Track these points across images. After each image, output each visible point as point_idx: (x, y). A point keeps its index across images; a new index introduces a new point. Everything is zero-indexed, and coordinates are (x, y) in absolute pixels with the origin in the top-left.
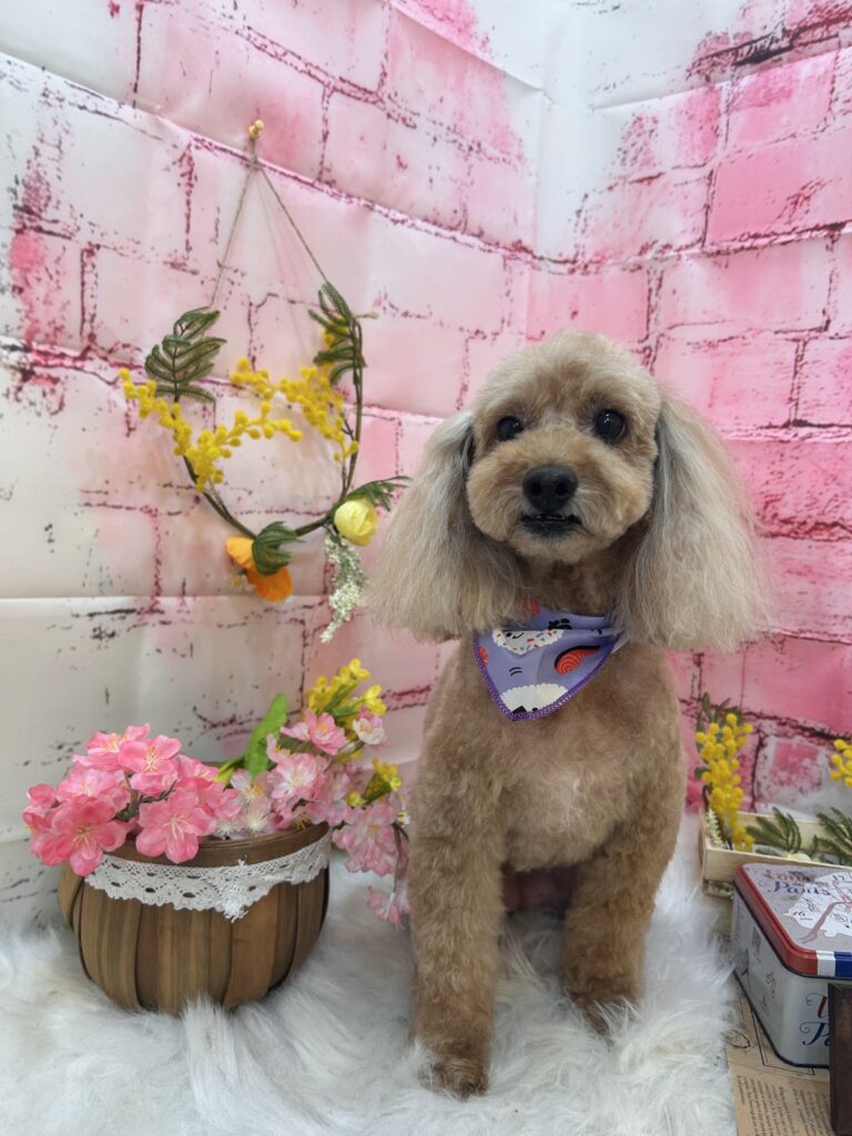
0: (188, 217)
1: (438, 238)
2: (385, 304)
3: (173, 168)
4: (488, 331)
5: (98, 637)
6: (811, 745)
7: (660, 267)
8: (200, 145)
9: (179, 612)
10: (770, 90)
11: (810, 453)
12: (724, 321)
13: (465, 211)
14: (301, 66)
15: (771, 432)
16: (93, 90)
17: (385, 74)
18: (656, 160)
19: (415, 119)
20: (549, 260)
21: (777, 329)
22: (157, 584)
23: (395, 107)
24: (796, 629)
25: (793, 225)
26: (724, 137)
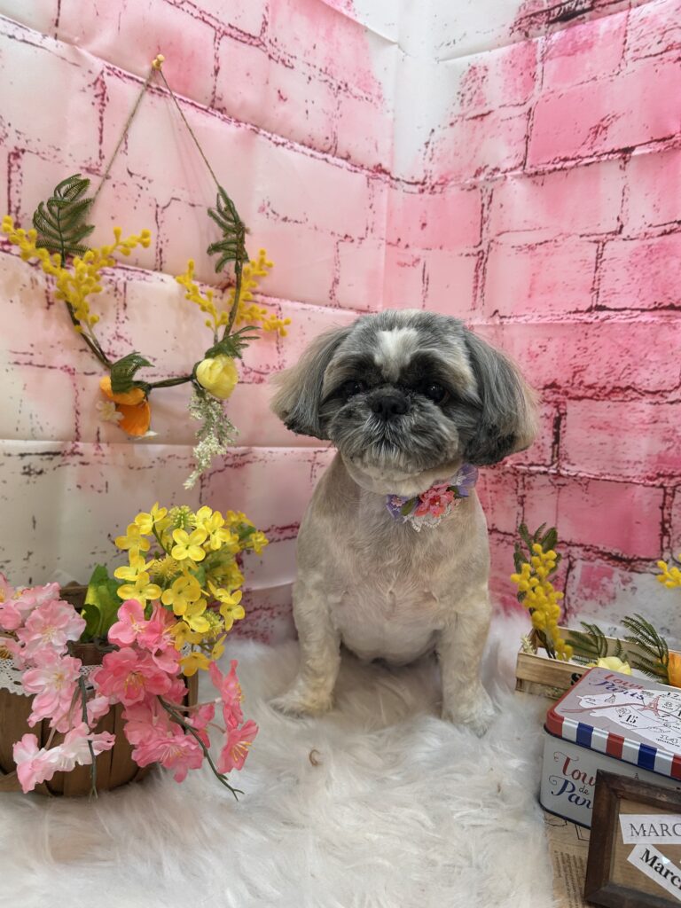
0: (101, 131)
1: (312, 159)
2: (268, 210)
3: (88, 89)
4: (355, 237)
5: (28, 474)
6: (608, 566)
7: (490, 186)
8: (111, 72)
9: (95, 455)
10: (576, 42)
11: (608, 332)
12: (540, 228)
13: (335, 138)
14: (196, 13)
15: (577, 316)
16: (21, 23)
17: (266, 23)
18: (487, 101)
19: (292, 60)
20: (404, 181)
21: (582, 233)
22: (77, 431)
23: (275, 51)
24: (597, 473)
25: (594, 150)
26: (539, 82)
